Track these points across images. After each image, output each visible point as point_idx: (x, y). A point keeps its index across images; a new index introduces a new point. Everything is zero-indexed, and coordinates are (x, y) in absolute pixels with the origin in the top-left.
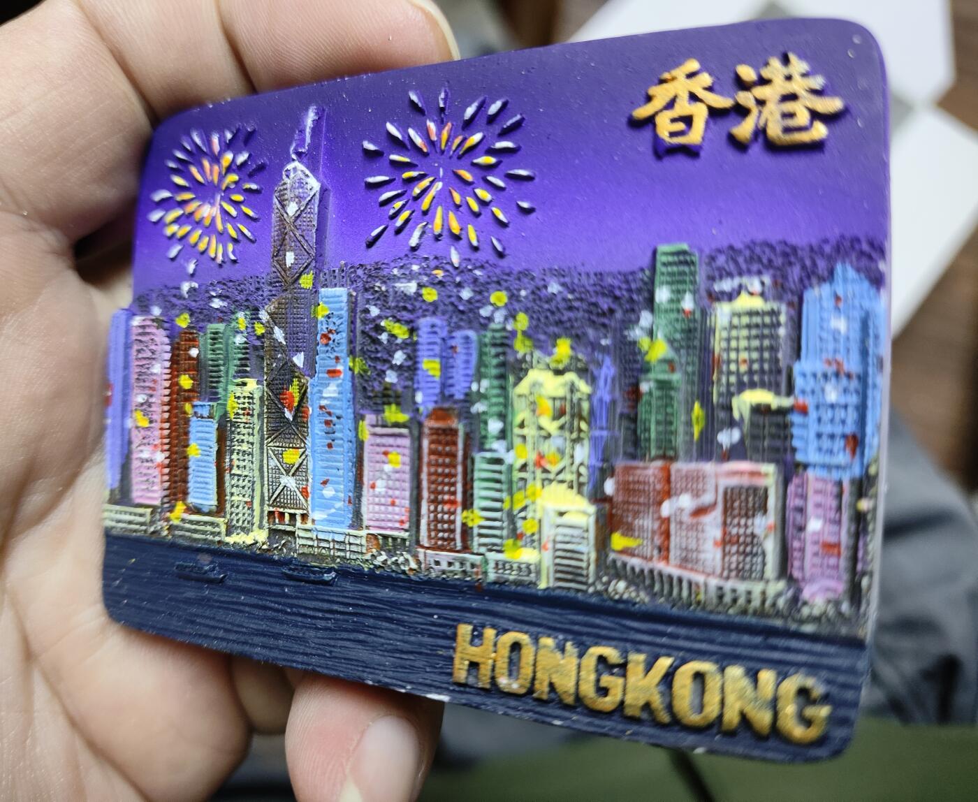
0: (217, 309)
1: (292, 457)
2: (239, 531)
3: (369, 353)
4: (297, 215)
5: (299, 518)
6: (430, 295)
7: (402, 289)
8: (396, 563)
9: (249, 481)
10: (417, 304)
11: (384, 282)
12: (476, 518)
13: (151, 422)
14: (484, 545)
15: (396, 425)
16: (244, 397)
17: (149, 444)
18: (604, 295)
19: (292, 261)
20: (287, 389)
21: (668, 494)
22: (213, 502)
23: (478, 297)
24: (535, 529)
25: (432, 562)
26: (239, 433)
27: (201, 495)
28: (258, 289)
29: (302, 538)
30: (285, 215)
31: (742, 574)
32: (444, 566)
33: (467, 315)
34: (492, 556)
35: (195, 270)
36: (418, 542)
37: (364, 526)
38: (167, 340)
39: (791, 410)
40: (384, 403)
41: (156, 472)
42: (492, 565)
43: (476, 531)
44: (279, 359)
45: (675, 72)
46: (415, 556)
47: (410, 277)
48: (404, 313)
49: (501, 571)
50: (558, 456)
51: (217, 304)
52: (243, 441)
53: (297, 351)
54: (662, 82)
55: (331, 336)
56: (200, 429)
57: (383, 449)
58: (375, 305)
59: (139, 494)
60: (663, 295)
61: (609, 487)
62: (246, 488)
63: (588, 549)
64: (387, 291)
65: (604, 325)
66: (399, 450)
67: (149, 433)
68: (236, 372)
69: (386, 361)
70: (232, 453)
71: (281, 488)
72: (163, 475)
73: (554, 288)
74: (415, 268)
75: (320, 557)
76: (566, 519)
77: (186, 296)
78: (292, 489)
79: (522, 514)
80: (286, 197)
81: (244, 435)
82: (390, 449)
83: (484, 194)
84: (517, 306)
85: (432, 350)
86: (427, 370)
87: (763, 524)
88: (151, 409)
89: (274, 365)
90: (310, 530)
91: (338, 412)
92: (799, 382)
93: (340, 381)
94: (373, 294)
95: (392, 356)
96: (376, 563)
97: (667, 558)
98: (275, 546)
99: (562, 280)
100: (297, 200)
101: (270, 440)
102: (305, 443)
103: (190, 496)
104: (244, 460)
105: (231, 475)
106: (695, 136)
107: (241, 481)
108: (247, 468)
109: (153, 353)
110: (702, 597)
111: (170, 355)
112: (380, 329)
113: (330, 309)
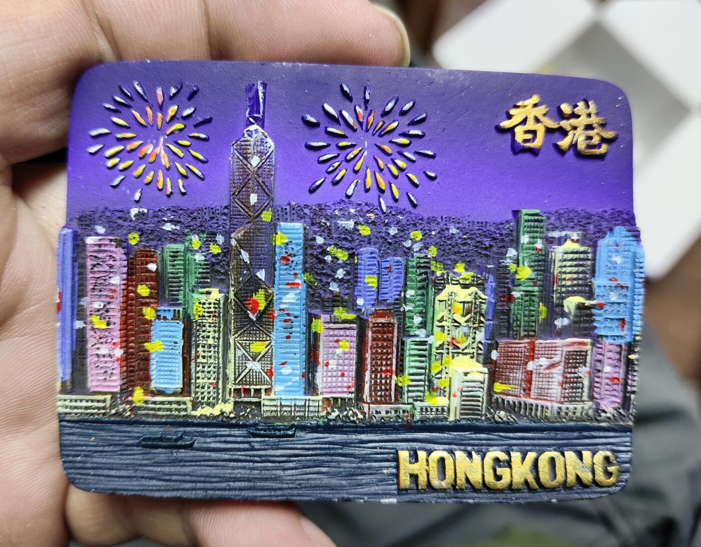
0: (169, 231)
1: (258, 347)
2: (204, 405)
3: (316, 270)
4: (259, 166)
5: (263, 392)
6: (365, 231)
7: (344, 225)
8: (347, 416)
9: (214, 367)
10: (355, 237)
11: (327, 219)
12: (405, 381)
13: (108, 324)
14: (412, 397)
15: (345, 322)
16: (210, 304)
17: (106, 343)
18: (486, 236)
19: (256, 201)
20: (252, 296)
21: (532, 358)
22: (178, 385)
23: (401, 234)
24: (447, 385)
25: (374, 412)
26: (204, 331)
27: (166, 381)
28: (212, 218)
29: (267, 406)
30: (249, 165)
31: (572, 399)
32: (383, 414)
33: (393, 246)
34: (418, 404)
35: (140, 198)
36: (362, 401)
37: (319, 393)
38: (124, 257)
39: (593, 307)
40: (334, 306)
41: (116, 365)
42: (418, 409)
43: (406, 389)
44: (245, 275)
45: (526, 103)
46: (361, 410)
47: (349, 217)
48: (344, 242)
49: (424, 413)
50: (464, 338)
51: (168, 227)
52: (208, 337)
53: (259, 268)
54: (518, 107)
55: (290, 258)
56: (163, 328)
57: (336, 338)
58: (320, 235)
59: (95, 384)
60: (525, 239)
61: (494, 355)
62: (212, 373)
63: (482, 394)
64: (330, 226)
65: (486, 255)
66: (348, 339)
67: (107, 334)
68: (196, 283)
69: (329, 276)
70: (198, 346)
71: (247, 370)
72: (121, 367)
73: (453, 230)
74: (352, 211)
75: (282, 418)
76: (469, 377)
77: (134, 219)
78: (258, 371)
79: (439, 376)
80: (249, 151)
81: (209, 332)
82: (341, 338)
83: (401, 163)
84: (428, 240)
85: (372, 269)
86: (368, 283)
87: (583, 371)
88: (108, 314)
89: (241, 279)
90: (274, 400)
91: (297, 313)
92: (597, 291)
93: (298, 291)
94: (319, 228)
95: (335, 272)
96: (330, 417)
97: (529, 395)
98: (241, 414)
99: (457, 225)
100: (259, 154)
101: (237, 335)
102: (270, 337)
103: (153, 382)
104: (210, 352)
105: (196, 363)
106: (537, 143)
107: (206, 368)
108: (213, 358)
109: (110, 267)
110: (549, 415)
111: (127, 268)
112: (325, 253)
113: (289, 238)
